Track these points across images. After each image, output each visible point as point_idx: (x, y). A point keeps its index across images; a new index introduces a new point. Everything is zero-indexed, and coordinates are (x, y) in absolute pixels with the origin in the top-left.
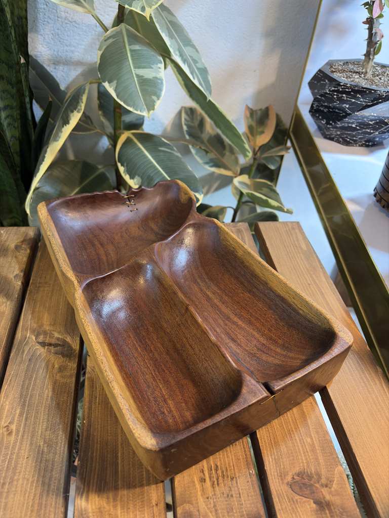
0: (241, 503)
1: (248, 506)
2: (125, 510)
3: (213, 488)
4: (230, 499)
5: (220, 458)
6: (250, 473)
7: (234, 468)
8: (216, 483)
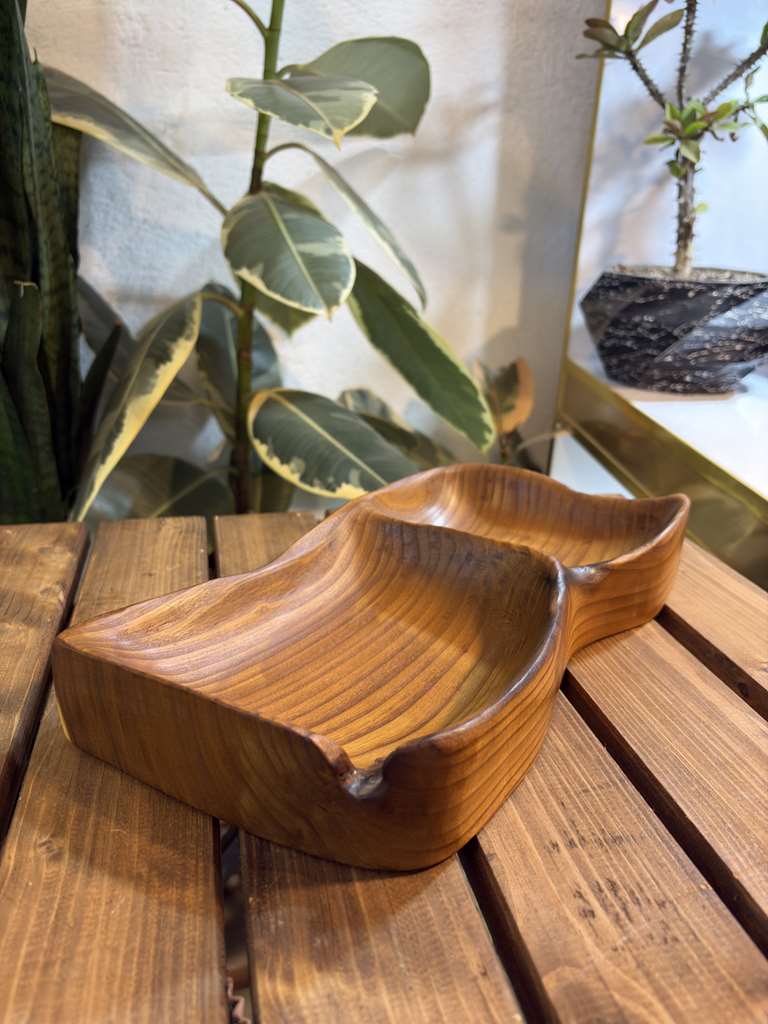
0: (705, 952)
1: (727, 956)
2: (402, 993)
3: (621, 927)
4: (672, 947)
5: (612, 866)
6: (701, 890)
7: (657, 883)
8: (622, 915)
